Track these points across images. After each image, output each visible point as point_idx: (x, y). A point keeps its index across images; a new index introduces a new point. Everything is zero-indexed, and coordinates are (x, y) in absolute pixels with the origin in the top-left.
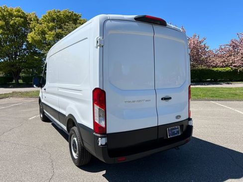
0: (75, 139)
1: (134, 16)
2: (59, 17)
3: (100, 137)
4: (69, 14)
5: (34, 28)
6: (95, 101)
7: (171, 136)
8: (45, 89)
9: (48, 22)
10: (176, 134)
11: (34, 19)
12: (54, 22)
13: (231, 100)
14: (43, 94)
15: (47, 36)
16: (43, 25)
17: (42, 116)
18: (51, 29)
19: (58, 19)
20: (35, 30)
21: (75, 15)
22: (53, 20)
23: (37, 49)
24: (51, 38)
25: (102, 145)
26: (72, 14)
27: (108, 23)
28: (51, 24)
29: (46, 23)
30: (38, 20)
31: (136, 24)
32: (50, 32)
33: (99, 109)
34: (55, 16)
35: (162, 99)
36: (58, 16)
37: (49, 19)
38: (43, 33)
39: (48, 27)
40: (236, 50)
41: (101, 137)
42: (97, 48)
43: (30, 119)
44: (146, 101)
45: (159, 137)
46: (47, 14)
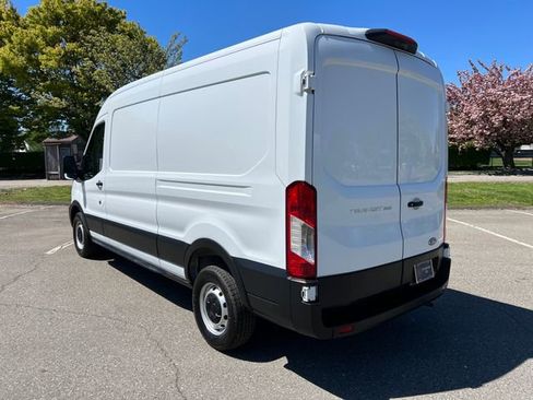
0: (217, 292)
1: (363, 30)
2: (72, 14)
3: (306, 285)
4: (97, 9)
5: (9, 37)
6: (292, 209)
7: (421, 281)
8: (100, 184)
9: (44, 24)
10: (428, 275)
11: (8, 16)
12: (58, 25)
13: (458, 208)
14: (87, 195)
15: (41, 57)
16: (33, 31)
17: (81, 246)
18: (52, 42)
19: (68, 17)
20: (11, 42)
21: (111, 11)
22: (56, 20)
23: (12, 89)
24: (52, 63)
25: (309, 302)
26: (103, 9)
27: (323, 40)
28: (51, 30)
29: (38, 26)
30: (17, 18)
31: (368, 47)
32: (49, 48)
33: (303, 226)
34: (61, 11)
35: (410, 205)
36: (68, 12)
37: (46, 18)
38: (32, 49)
39: (45, 36)
40: (454, 106)
41: (308, 285)
42: (301, 94)
43: (49, 253)
44: (385, 208)
45: (404, 282)
46: (42, 5)
